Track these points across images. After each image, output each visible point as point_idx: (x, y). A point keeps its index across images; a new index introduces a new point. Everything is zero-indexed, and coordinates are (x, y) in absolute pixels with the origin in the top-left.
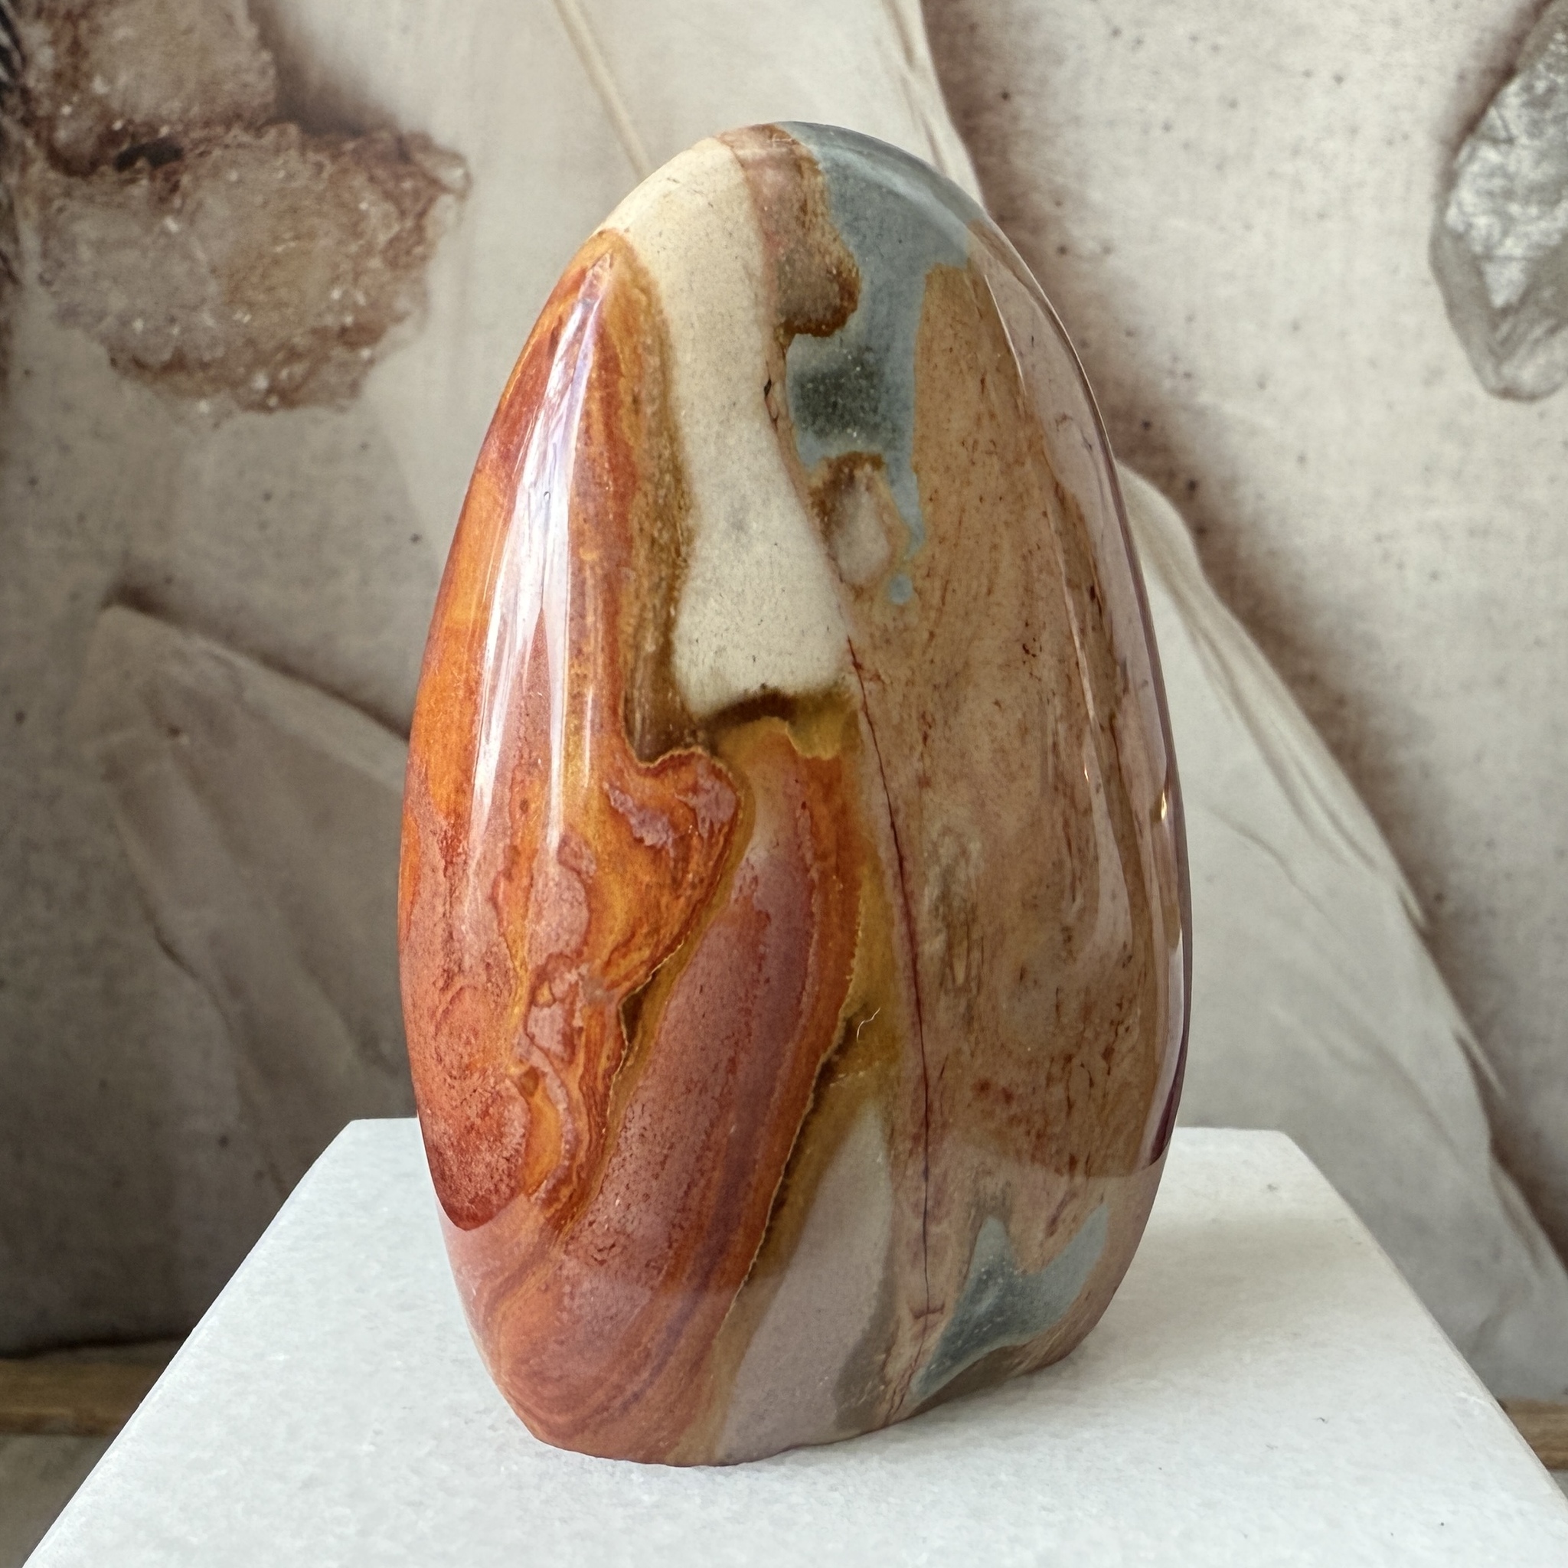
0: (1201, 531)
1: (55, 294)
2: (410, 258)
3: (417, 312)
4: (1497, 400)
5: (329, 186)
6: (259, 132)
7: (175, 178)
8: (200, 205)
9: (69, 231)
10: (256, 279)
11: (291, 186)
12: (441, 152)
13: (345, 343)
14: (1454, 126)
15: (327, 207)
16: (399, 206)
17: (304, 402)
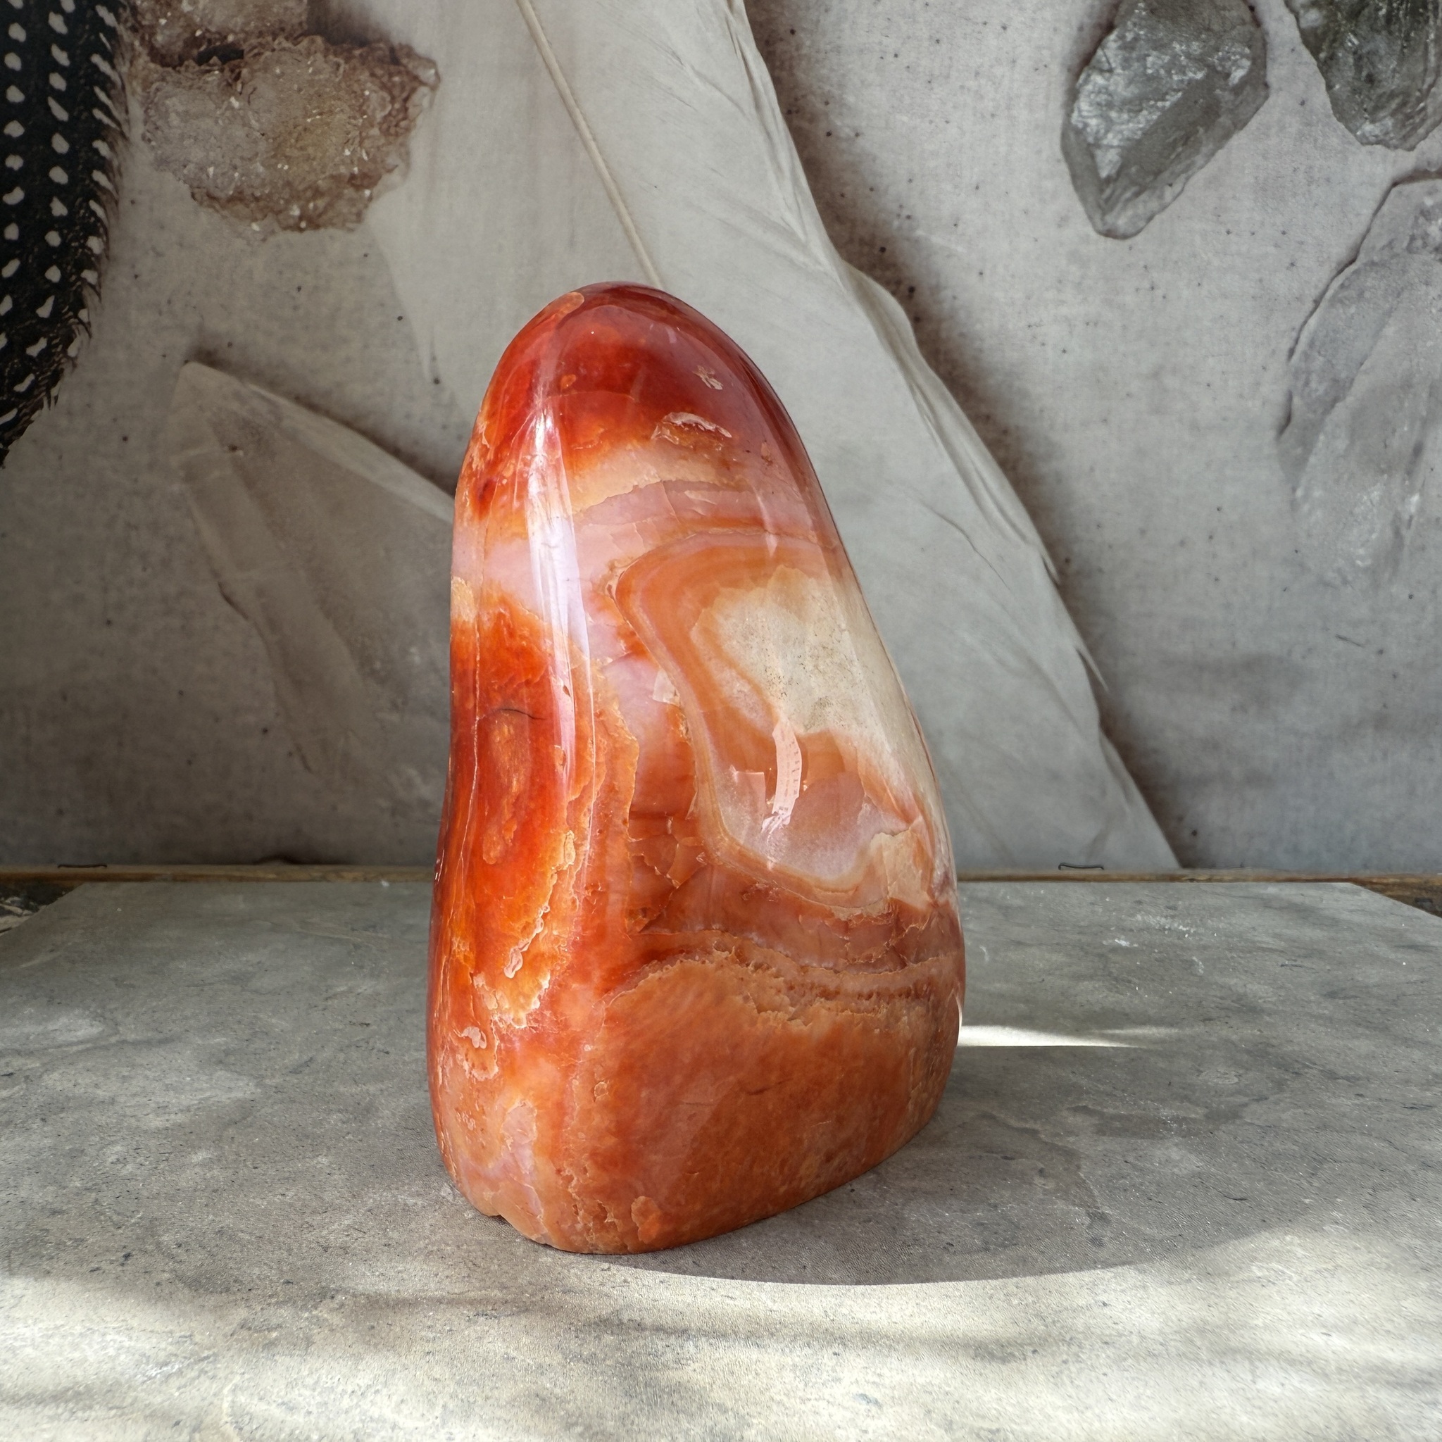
0: (917, 320)
1: (153, 148)
2: (398, 129)
3: (402, 165)
4: (1103, 238)
5: (344, 77)
6: (296, 41)
7: (237, 70)
8: (255, 89)
9: (164, 104)
10: (293, 141)
11: (317, 78)
12: (420, 58)
13: (353, 185)
14: (1077, 61)
15: (342, 93)
16: (390, 93)
17: (325, 226)
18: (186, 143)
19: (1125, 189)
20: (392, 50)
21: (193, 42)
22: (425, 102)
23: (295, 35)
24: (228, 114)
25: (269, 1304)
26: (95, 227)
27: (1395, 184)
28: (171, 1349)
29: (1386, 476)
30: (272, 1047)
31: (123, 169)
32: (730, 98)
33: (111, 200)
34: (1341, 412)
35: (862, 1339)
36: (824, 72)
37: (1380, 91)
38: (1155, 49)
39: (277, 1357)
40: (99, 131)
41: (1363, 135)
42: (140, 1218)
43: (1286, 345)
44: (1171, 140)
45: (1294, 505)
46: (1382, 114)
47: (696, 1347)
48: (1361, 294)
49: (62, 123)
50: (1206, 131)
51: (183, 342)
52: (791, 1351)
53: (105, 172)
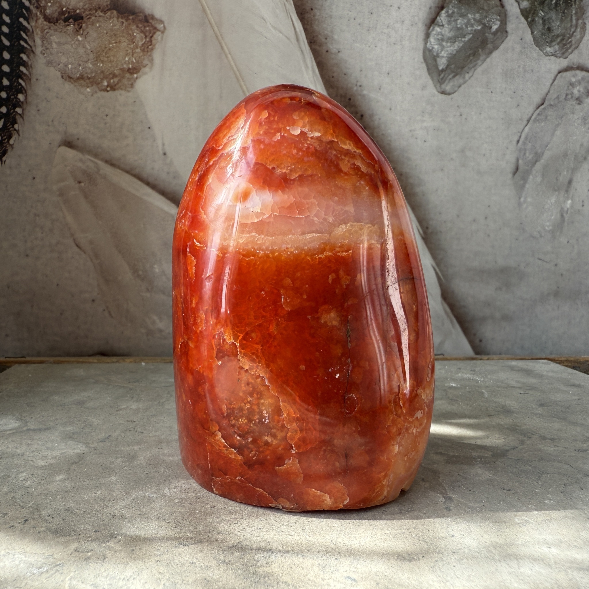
1: (45, 57)
2: (148, 49)
3: (150, 64)
4: (440, 94)
5: (125, 28)
6: (105, 12)
7: (81, 25)
8: (88, 32)
9: (50, 39)
10: (104, 54)
11: (114, 28)
12: (157, 20)
13: (130, 72)
14: (429, 21)
15: (125, 34)
16: (145, 34)
17: (118, 89)
18: (60, 55)
19: (449, 74)
20: (146, 16)
21: (62, 13)
22: (159, 38)
23: (105, 10)
24: (77, 43)
25: (88, 541)
26: (21, 90)
27: (559, 72)
28: (43, 561)
29: (557, 193)
30: (93, 431)
31: (33, 66)
32: (286, 37)
33: (28, 79)
34: (538, 166)
35: (348, 552)
36: (325, 26)
37: (553, 34)
38: (461, 16)
39: (90, 564)
40: (23, 50)
41: (546, 52)
42: (33, 504)
43: (516, 138)
44: (468, 54)
45: (520, 205)
46: (554, 44)
47: (275, 557)
48: (546, 118)
49: (7, 46)
50: (482, 51)
51: (58, 138)
52: (317, 558)
53: (25, 67)
